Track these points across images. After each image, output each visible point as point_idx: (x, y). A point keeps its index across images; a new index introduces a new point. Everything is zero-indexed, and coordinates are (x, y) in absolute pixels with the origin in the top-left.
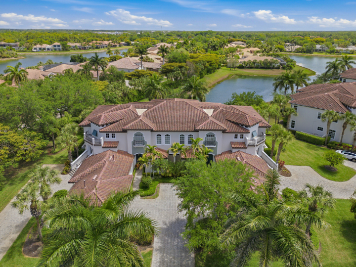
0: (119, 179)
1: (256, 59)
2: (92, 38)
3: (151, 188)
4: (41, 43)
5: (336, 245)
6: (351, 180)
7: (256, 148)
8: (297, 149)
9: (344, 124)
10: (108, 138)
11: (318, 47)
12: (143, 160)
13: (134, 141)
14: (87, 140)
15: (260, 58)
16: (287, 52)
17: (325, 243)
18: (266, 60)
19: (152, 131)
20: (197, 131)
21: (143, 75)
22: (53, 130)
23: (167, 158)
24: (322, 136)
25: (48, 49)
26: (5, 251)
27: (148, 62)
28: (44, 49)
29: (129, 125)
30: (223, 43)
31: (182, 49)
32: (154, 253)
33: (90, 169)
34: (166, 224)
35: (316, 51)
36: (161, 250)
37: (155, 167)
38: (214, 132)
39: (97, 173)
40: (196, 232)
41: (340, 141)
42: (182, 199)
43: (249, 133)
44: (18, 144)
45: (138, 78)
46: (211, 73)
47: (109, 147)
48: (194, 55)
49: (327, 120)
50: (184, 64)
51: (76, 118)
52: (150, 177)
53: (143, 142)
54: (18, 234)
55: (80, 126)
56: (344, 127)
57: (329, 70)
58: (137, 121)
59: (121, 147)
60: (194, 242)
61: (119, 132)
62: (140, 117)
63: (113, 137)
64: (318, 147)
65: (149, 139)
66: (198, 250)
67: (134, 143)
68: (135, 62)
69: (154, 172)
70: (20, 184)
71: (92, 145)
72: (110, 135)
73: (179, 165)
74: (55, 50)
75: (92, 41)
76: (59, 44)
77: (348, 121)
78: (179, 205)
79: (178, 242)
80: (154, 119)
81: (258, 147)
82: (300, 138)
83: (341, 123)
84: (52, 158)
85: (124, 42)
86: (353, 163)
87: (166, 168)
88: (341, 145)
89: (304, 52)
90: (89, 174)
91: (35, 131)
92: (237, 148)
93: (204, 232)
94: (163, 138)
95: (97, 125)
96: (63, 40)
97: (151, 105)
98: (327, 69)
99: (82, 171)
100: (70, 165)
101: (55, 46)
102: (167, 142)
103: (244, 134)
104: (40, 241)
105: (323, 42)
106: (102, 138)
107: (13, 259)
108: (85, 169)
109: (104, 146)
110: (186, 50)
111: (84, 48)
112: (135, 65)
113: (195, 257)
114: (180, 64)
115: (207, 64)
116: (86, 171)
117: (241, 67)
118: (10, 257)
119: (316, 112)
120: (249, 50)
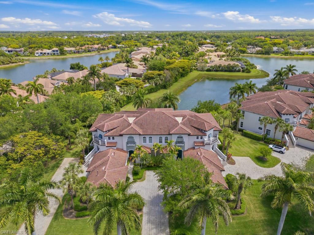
0: (119, 169)
1: (221, 64)
2: (85, 42)
3: (140, 174)
4: (42, 48)
5: (256, 209)
6: (276, 167)
7: (211, 146)
8: (243, 144)
9: (276, 126)
10: (109, 140)
11: (275, 49)
12: (134, 155)
13: (128, 141)
14: (95, 141)
15: (224, 62)
16: (249, 53)
17: (250, 208)
18: (229, 64)
19: (140, 135)
20: (171, 134)
21: (130, 84)
22: (70, 133)
23: (150, 153)
24: (261, 134)
25: (48, 54)
26: (52, 215)
27: (133, 68)
28: (45, 53)
29: (124, 131)
30: (194, 48)
31: (160, 56)
32: (144, 215)
33: (99, 162)
34: (151, 198)
35: (274, 52)
36: (148, 213)
37: (142, 159)
38: (182, 135)
39: (104, 165)
40: (169, 203)
41: (273, 138)
42: (161, 183)
43: (206, 135)
44: (49, 145)
45: (127, 86)
46: (184, 77)
47: (111, 146)
48: (171, 61)
49: (264, 123)
50: (162, 72)
51: (85, 124)
52: (139, 167)
53: (134, 143)
54: (58, 205)
55: (90, 131)
56: (276, 128)
57: (276, 77)
58: (129, 128)
59: (119, 146)
60: (168, 208)
61: (117, 136)
62: (131, 124)
63: (113, 139)
64: (257, 142)
65: (138, 141)
66: (170, 213)
67: (127, 143)
68: (123, 69)
69: (142, 163)
70: (52, 173)
71: (99, 145)
72: (111, 138)
73: (159, 159)
74: (54, 54)
75: (85, 45)
76: (57, 49)
77: (278, 124)
78: (159, 186)
79: (158, 209)
80: (141, 126)
81: (213, 145)
82: (246, 135)
83: (274, 125)
84: (70, 153)
85: (111, 46)
86: (280, 154)
87: (150, 161)
88: (273, 141)
89: (263, 54)
90: (99, 165)
91: (59, 135)
92: (198, 146)
93: (173, 202)
94: (148, 139)
95: (102, 131)
96: (60, 45)
97: (138, 115)
98: (275, 76)
99: (94, 164)
100: (84, 159)
101: (54, 51)
102: (151, 141)
103: (203, 136)
104: (72, 209)
105: (280, 44)
106: (106, 140)
107: (58, 219)
108: (96, 162)
109: (107, 146)
110: (164, 56)
111: (78, 52)
112: (123, 71)
113: (169, 217)
114: (159, 73)
115: (181, 70)
116: (97, 164)
117: (208, 70)
118: (56, 219)
119: (257, 117)
120: (216, 54)
